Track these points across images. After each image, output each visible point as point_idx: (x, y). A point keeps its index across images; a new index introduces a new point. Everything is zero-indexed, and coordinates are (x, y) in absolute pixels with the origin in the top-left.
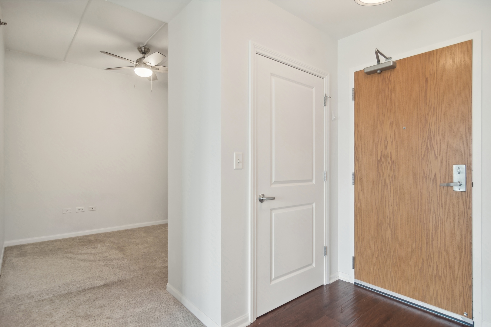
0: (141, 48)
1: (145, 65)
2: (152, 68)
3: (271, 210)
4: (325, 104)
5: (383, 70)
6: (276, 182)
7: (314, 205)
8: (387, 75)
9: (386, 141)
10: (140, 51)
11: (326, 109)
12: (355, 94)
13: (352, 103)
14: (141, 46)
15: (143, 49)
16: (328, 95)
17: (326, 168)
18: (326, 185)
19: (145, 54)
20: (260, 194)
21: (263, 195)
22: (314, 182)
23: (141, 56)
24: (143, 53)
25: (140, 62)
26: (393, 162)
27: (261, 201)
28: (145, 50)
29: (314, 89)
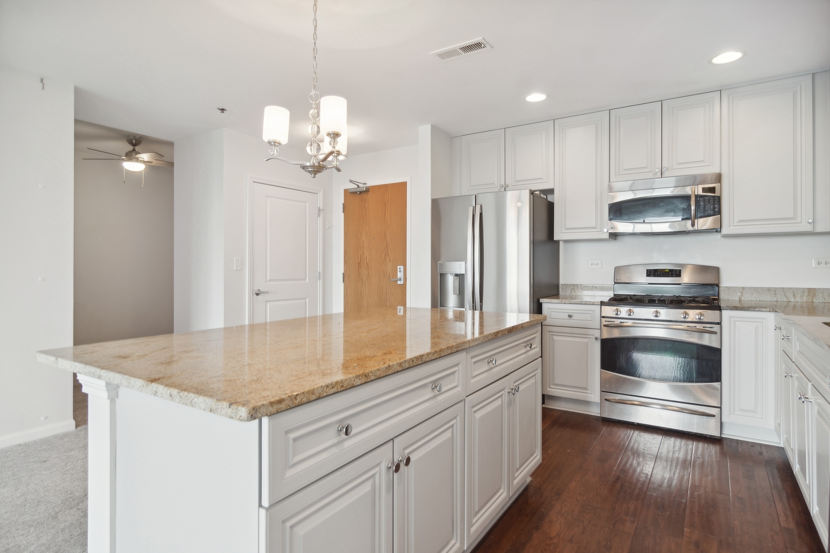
0: (131, 140)
1: (137, 160)
2: (144, 162)
3: (266, 302)
4: (319, 216)
5: (361, 192)
6: (270, 280)
7: (307, 299)
8: (364, 196)
9: (363, 247)
10: (129, 143)
11: (320, 220)
12: (344, 208)
13: (342, 215)
14: (131, 138)
15: (134, 142)
16: (321, 208)
17: (320, 268)
18: (320, 283)
19: (136, 146)
20: (256, 289)
21: (259, 290)
22: (307, 281)
23: (130, 148)
24: (133, 145)
25: (130, 156)
26: (367, 264)
27: (257, 294)
28: (136, 143)
29: (307, 204)
